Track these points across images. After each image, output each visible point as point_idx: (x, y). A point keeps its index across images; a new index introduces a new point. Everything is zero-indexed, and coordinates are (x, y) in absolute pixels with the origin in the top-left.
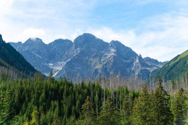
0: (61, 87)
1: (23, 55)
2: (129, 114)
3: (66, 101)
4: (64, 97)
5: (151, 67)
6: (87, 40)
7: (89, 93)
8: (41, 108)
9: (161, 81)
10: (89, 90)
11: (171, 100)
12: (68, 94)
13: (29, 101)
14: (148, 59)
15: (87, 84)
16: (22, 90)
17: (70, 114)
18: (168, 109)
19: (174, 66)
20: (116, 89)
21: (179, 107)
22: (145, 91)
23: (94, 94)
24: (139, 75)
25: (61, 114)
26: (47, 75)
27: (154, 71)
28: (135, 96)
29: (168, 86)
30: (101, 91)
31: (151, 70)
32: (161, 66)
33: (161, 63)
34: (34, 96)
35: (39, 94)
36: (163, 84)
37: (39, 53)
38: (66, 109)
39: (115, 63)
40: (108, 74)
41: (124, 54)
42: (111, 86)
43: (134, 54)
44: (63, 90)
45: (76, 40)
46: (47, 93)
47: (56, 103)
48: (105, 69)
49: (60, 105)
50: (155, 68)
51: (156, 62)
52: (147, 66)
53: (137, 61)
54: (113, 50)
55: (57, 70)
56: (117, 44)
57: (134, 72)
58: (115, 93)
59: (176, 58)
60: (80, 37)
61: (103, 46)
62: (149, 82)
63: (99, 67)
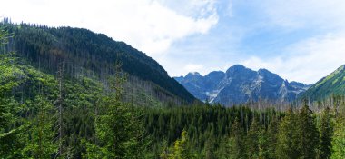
0: (215, 111)
1: (185, 86)
2: (276, 132)
3: (220, 123)
4: (218, 119)
5: (297, 90)
6: (237, 70)
7: (239, 116)
8: (199, 129)
9: (306, 101)
10: (240, 113)
11: (317, 118)
12: (221, 117)
13: (190, 123)
14: (294, 83)
15: (237, 106)
16: (183, 115)
17: (223, 132)
18: (314, 126)
19: (320, 87)
20: (265, 111)
21: (325, 124)
22: (291, 111)
23: (245, 116)
24: (285, 98)
25: (216, 133)
26: (204, 102)
27: (300, 93)
28: (282, 116)
29: (313, 106)
30: (250, 113)
31: (297, 93)
32: (306, 89)
33: (306, 86)
34: (193, 119)
35: (197, 118)
36: (309, 105)
37: (198, 84)
38: (220, 129)
39: (262, 89)
40: (257, 98)
41: (271, 80)
42: (260, 108)
43: (281, 80)
44: (217, 114)
45: (228, 71)
46: (204, 116)
47: (212, 124)
48: (254, 94)
49: (216, 126)
50: (301, 91)
51: (302, 85)
52: (294, 89)
53: (284, 85)
54: (261, 77)
55: (213, 96)
56: (264, 72)
57: (281, 95)
58: (263, 114)
59: (322, 80)
60: (231, 68)
61: (252, 74)
62: (295, 103)
63: (249, 92)
